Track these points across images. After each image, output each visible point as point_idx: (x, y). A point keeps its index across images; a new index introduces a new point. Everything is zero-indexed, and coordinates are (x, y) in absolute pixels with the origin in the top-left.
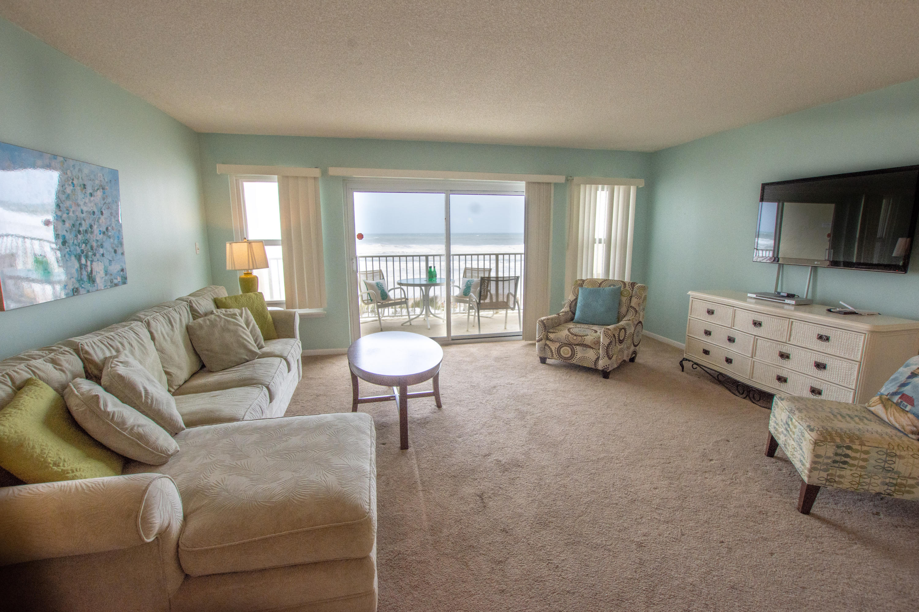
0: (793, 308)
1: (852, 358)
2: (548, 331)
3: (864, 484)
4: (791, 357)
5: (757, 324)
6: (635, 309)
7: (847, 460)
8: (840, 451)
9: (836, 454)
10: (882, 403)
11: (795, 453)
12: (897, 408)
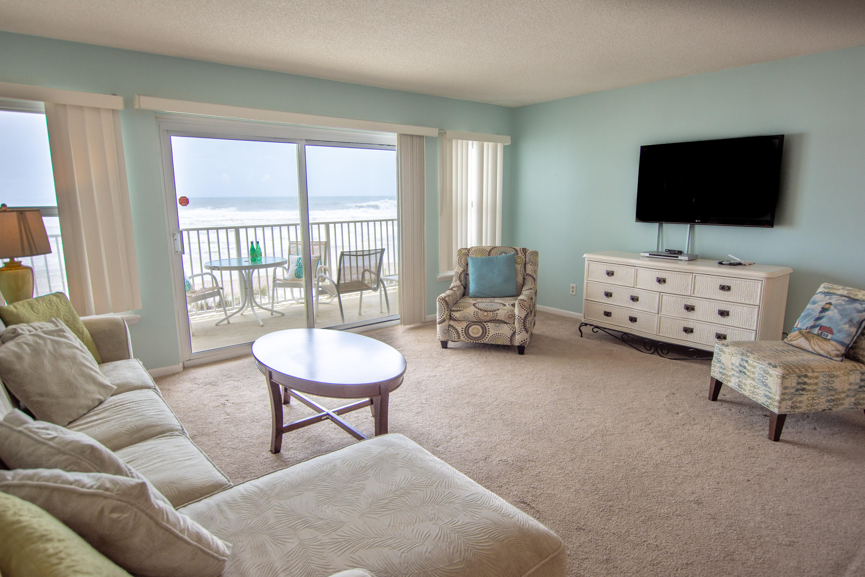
0: (687, 263)
1: (752, 303)
2: (451, 310)
3: (815, 405)
4: (696, 308)
5: (661, 281)
6: (533, 276)
7: (805, 386)
8: (800, 380)
9: (798, 383)
10: (803, 336)
11: (755, 390)
12: (819, 338)
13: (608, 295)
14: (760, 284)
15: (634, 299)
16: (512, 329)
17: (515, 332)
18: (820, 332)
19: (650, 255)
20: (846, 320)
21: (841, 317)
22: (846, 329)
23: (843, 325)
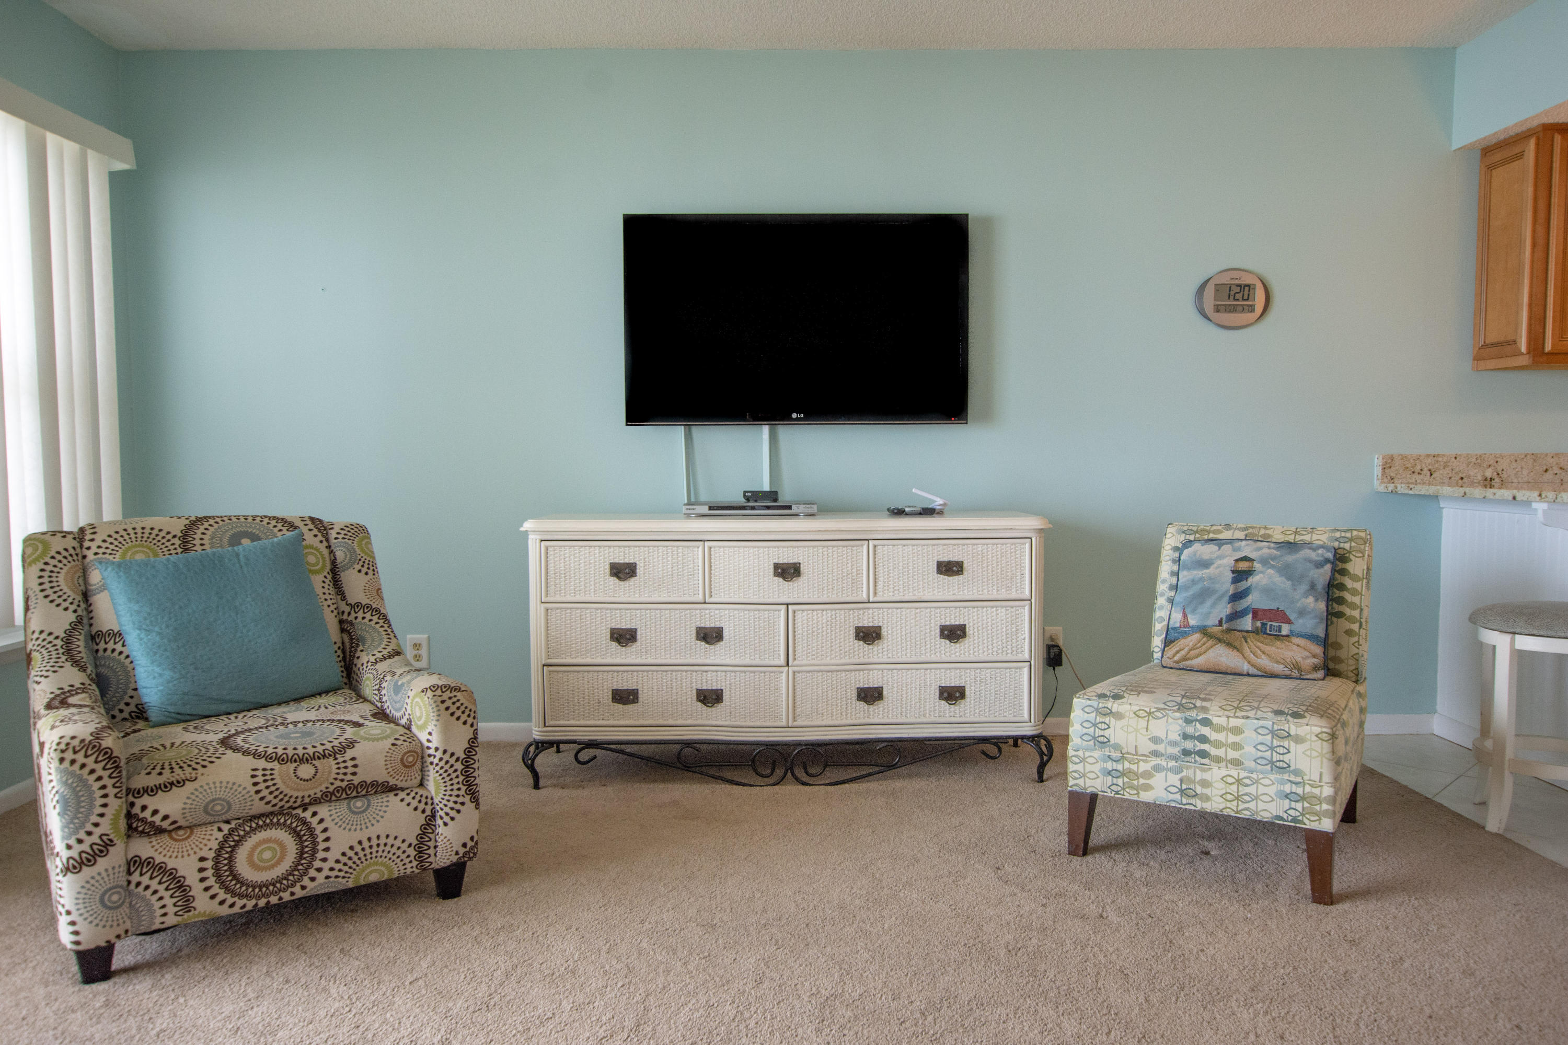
4: (884, 632)
5: (787, 572)
10: (1220, 640)
11: (1243, 790)
12: (1262, 637)
13: (624, 637)
14: (1027, 546)
15: (710, 636)
16: (421, 806)
17: (433, 816)
18: (1259, 624)
19: (711, 508)
20: (1304, 587)
21: (1290, 582)
22: (1312, 605)
23: (1303, 600)
